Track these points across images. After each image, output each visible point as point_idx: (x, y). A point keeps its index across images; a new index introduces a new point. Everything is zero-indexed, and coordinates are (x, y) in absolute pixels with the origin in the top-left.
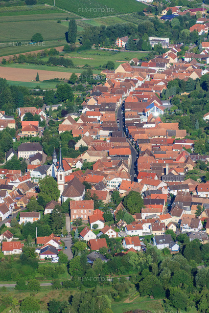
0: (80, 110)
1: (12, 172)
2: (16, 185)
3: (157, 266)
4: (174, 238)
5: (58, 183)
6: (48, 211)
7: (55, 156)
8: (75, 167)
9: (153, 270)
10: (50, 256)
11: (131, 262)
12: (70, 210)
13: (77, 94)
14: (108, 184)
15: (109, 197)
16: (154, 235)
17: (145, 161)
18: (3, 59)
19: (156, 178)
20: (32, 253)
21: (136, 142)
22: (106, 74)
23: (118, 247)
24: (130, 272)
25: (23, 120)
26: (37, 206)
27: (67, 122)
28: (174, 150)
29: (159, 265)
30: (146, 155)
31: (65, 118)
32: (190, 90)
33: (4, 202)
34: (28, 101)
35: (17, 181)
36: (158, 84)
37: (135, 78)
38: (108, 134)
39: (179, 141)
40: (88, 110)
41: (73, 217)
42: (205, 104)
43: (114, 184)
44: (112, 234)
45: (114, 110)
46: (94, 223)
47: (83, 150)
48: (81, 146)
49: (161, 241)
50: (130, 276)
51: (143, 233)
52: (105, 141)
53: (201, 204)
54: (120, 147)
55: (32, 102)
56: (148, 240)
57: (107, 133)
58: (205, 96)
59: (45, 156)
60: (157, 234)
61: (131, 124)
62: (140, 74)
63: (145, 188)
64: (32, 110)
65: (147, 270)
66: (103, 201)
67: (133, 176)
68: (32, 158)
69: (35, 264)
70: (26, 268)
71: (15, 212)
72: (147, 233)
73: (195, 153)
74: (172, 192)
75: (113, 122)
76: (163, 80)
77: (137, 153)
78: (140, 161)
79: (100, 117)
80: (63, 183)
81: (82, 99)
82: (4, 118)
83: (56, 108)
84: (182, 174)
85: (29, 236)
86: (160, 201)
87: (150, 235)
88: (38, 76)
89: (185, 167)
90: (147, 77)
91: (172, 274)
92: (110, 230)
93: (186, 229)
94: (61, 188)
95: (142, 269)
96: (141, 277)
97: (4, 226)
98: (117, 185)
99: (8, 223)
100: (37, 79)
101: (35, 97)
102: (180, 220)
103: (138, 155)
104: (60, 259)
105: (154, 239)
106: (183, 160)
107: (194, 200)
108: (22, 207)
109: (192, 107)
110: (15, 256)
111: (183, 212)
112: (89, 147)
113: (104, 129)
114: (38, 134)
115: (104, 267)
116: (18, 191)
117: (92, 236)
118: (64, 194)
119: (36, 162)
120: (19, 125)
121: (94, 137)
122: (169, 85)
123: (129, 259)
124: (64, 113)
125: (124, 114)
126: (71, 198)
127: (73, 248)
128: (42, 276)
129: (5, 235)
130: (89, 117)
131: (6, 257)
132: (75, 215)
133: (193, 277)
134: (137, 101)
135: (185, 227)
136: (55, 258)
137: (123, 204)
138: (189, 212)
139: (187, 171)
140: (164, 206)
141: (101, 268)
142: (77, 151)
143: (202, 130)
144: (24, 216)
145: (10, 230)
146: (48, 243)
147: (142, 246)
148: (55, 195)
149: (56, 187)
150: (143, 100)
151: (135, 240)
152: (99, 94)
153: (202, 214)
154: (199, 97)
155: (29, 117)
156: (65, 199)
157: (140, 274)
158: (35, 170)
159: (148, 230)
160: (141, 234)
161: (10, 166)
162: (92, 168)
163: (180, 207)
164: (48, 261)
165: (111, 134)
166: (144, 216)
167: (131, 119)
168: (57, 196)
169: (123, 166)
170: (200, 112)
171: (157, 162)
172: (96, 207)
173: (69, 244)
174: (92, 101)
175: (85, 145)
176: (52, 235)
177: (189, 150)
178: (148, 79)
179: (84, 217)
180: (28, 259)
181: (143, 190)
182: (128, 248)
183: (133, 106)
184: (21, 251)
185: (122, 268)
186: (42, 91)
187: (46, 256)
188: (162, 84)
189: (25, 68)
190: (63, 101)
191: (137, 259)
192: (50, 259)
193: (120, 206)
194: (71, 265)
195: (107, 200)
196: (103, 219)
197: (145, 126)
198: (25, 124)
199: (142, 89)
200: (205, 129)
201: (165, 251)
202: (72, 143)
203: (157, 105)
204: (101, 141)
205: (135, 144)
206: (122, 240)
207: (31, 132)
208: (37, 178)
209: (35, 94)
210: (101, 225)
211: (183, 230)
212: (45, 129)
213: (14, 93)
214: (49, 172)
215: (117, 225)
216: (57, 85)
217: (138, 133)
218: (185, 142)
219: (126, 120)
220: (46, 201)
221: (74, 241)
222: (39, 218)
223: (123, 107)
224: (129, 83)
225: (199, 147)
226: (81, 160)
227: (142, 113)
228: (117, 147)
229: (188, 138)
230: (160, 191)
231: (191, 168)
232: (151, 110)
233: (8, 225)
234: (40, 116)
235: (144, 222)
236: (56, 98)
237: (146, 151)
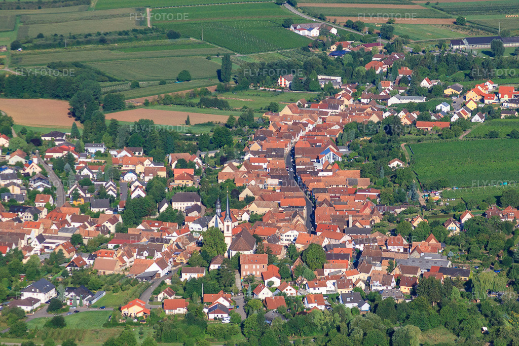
0: (242, 157)
1: (167, 225)
2: (174, 239)
3: (346, 326)
4: (363, 297)
5: (225, 235)
6: (214, 267)
7: (219, 206)
8: (241, 220)
9: (342, 331)
10: (220, 316)
11: (316, 321)
12: (239, 266)
13: (236, 139)
14: (281, 237)
15: (284, 252)
16: (340, 293)
17: (324, 213)
18: (146, 100)
19: (338, 231)
20: (199, 312)
21: (311, 191)
22: (269, 117)
23: (299, 306)
24: (315, 334)
25: (175, 168)
26: (201, 260)
27: (227, 169)
28: (356, 201)
29: (348, 324)
30: (325, 205)
31: (225, 165)
32: (371, 135)
33: (161, 256)
34: (179, 146)
35: (175, 234)
36: (332, 128)
37: (304, 121)
38: (278, 183)
39: (361, 190)
40: (252, 156)
41: (244, 273)
42: (390, 149)
43: (288, 238)
44: (291, 292)
45: (282, 156)
46: (269, 280)
47: (249, 200)
48: (247, 196)
49: (349, 299)
50: (314, 338)
51: (327, 291)
52: (274, 190)
53: (393, 259)
54: (293, 197)
55: (183, 148)
56: (332, 299)
57: (276, 181)
58: (389, 140)
59: (203, 208)
60: (344, 292)
61: (304, 171)
62: (311, 117)
63: (326, 242)
64: (186, 156)
65: (335, 330)
66: (278, 256)
67: (310, 229)
68: (189, 210)
69: (203, 324)
70: (193, 328)
71: (174, 268)
72: (332, 291)
73: (380, 205)
74: (357, 246)
75: (283, 170)
76: (338, 123)
77: (313, 204)
78: (318, 212)
79: (266, 164)
80: (231, 235)
81: (243, 144)
82: (152, 165)
83: (213, 155)
84: (368, 227)
85: (195, 293)
86: (345, 256)
87: (335, 293)
88: (188, 119)
89: (371, 219)
90: (319, 120)
91: (365, 334)
92: (289, 287)
93: (377, 286)
94: (228, 241)
95: (329, 330)
96: (328, 339)
97: (163, 283)
98: (292, 238)
99: (168, 280)
100: (187, 122)
101: (187, 143)
102: (369, 278)
103: (315, 207)
104: (232, 319)
105: (340, 297)
106: (367, 211)
107: (385, 255)
108: (182, 263)
109: (375, 153)
110: (179, 315)
111: (373, 268)
112: (256, 197)
113: (272, 177)
114: (194, 184)
115: (284, 326)
116: (177, 245)
117: (267, 294)
118: (232, 248)
119: (195, 214)
120: (170, 174)
121: (261, 186)
122: (346, 128)
123: (314, 318)
124: (223, 161)
125: (294, 162)
126: (241, 252)
127: (246, 307)
128: (212, 337)
129: (166, 292)
130: (253, 164)
131: (169, 316)
132: (246, 271)
133: (389, 338)
134: (309, 146)
135: (376, 284)
136: (227, 319)
137: (301, 259)
138: (379, 268)
139: (373, 224)
140: (349, 262)
141: (281, 328)
142: (242, 202)
143: (388, 178)
144: (186, 272)
145: (171, 287)
146: (218, 301)
147: (326, 306)
148: (221, 249)
149: (222, 239)
150: (316, 146)
151: (319, 298)
152: (263, 139)
153: (395, 270)
154: (382, 142)
155: (182, 164)
156: (234, 253)
157: (327, 335)
158: (195, 222)
159: (333, 288)
160: (324, 293)
161: (164, 218)
162: (261, 220)
163: (369, 262)
164: (217, 322)
165: (281, 183)
166: (327, 272)
167: (304, 167)
168: (224, 251)
169: (298, 218)
170: (384, 159)
171: (338, 213)
172: (270, 262)
173: (241, 303)
174: (255, 147)
175: (251, 194)
176: (221, 292)
177: (374, 201)
178: (320, 122)
179: (256, 273)
180: (194, 318)
181: (324, 245)
182: (310, 307)
183: (304, 151)
184: (185, 310)
185: (306, 329)
186: (194, 135)
187: (216, 315)
188: (337, 127)
189: (171, 110)
190: (220, 147)
191: (323, 318)
192: (219, 319)
193: (298, 261)
194: (246, 325)
195: (282, 255)
196: (279, 275)
197: (321, 174)
198: (178, 172)
199: (314, 133)
200: (392, 177)
201: (354, 311)
202: (236, 192)
203: (333, 151)
204: (269, 191)
205: (310, 195)
206: (303, 298)
207: (185, 181)
208: (197, 232)
209: (186, 140)
210: (277, 282)
211: (374, 288)
212: (201, 178)
213: (164, 136)
214: (211, 224)
215: (295, 283)
216: (212, 129)
217: (313, 181)
218: (369, 192)
219: (297, 167)
220: (210, 255)
221: (246, 300)
222: (204, 274)
223: (293, 153)
224: (297, 127)
225: (387, 198)
226: (248, 211)
227: (315, 160)
228: (289, 197)
229: (373, 187)
230: (343, 245)
231: (377, 220)
232: (326, 156)
233: (168, 282)
234: (195, 163)
235: (327, 278)
236: (212, 143)
237: (324, 201)
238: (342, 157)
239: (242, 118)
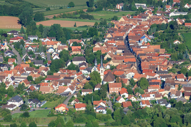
0: (103, 40)
1: (71, 71)
2: (76, 77)
3: (161, 114)
4: (167, 102)
5: (101, 75)
6: (96, 89)
7: (96, 62)
8: (106, 69)
9: (159, 116)
10: (101, 111)
11: (147, 112)
12: (108, 88)
13: (99, 33)
14: (126, 76)
15: (128, 82)
17: (145, 65)
18: (54, 16)
19: (153, 72)
20: (92, 109)
21: (138, 55)
22: (114, 22)
23: (138, 106)
24: (147, 118)
25: (72, 46)
26: (90, 86)
27: (97, 46)
28: (160, 59)
30: (145, 61)
31: (95, 44)
32: (164, 29)
33: (71, 85)
34: (73, 36)
35: (76, 75)
36: (145, 27)
37: (131, 24)
38: (122, 52)
39: (161, 54)
40: (108, 40)
41: (111, 92)
42: (174, 36)
43: (129, 76)
44: (134, 99)
45: (122, 40)
46: (123, 94)
47: (109, 60)
48: (108, 58)
49: (161, 102)
50: (146, 120)
51: (151, 99)
52: (120, 55)
53: (180, 84)
54: (130, 58)
55: (74, 37)
56: (153, 103)
57: (121, 51)
58: (173, 32)
59: (87, 64)
60: (158, 99)
61: (134, 46)
62: (134, 22)
63: (148, 77)
64: (77, 40)
65: (156, 116)
66: (126, 84)
67: (139, 72)
68: (81, 65)
69: (94, 114)
70: (90, 116)
71: (77, 90)
72: (153, 99)
73: (171, 60)
74: (163, 79)
75: (123, 46)
76: (147, 25)
78: (142, 65)
79: (115, 43)
80: (103, 75)
81: (102, 35)
82: (61, 45)
83: (89, 40)
84: (167, 70)
85: (89, 101)
86: (158, 83)
87: (154, 100)
88: (75, 24)
89: (168, 67)
90: (138, 23)
91: (171, 117)
92: (133, 97)
93: (174, 97)
94: (102, 77)
95: (153, 116)
96: (153, 120)
97: (73, 97)
98: (131, 76)
99: (75, 95)
100: (75, 26)
101: (76, 35)
102: (170, 93)
103: (140, 62)
104: (107, 112)
105: (157, 101)
106: (166, 63)
107: (176, 82)
108: (80, 88)
109: (167, 38)
110: (83, 111)
111: (171, 88)
112: (112, 58)
113: (119, 49)
114: (81, 53)
115: (132, 115)
116: (78, 80)
117: (123, 100)
118: (104, 80)
119: (84, 66)
120: (70, 49)
121: (114, 53)
122: (151, 27)
123: (146, 110)
125: (128, 42)
126: (109, 82)
127: (113, 107)
128: (99, 120)
129: (75, 100)
130: (109, 44)
131: (78, 111)
132: (112, 90)
133: (182, 119)
134: (135, 35)
135: (173, 95)
136: (105, 112)
137: (137, 85)
138: (173, 88)
139: (168, 69)
140: (160, 86)
141: (131, 115)
142: (106, 60)
143: (174, 48)
144: (84, 91)
145: (77, 98)
146: (100, 104)
147: (151, 105)
148: (99, 81)
149: (99, 77)
150: (138, 35)
151: (147, 102)
152: (112, 32)
153: (181, 89)
154: (169, 32)
155: (75, 44)
156: (105, 83)
157: (153, 118)
158: (84, 69)
159: (153, 97)
160: (149, 100)
161: (69, 68)
162: (116, 68)
163: (169, 86)
164: (100, 113)
165: (123, 52)
166: (149, 90)
167: (133, 44)
169: (133, 67)
170: (171, 40)
171: (152, 65)
172: (123, 86)
173: (111, 105)
174: (109, 36)
175: (110, 57)
176: (101, 100)
177: (168, 59)
178: (138, 24)
179: (116, 91)
180: (89, 112)
182: (143, 106)
183: (133, 37)
184: (85, 109)
185: (142, 115)
186: (79, 31)
187: (100, 110)
188: (147, 26)
189: (67, 20)
190: (92, 36)
191: (150, 110)
192: (101, 112)
194: (115, 114)
195: (128, 84)
196: (127, 92)
197: (141, 47)
198: (73, 48)
199: (136, 29)
200: (175, 48)
201: (165, 107)
202: (103, 56)
203: (147, 37)
204: (118, 55)
205: (137, 57)
206: (140, 102)
207: (77, 52)
208: (86, 74)
209: (75, 33)
210: (127, 95)
211: (172, 97)
212: (84, 50)
213: (66, 32)
214: (92, 71)
215: (135, 96)
216: (87, 28)
217: (139, 51)
218: (166, 55)
219: (130, 44)
220: (94, 84)
221: (113, 104)
222: (92, 92)
223: (127, 38)
224: (128, 27)
225: (174, 57)
226: (109, 64)
227: (138, 41)
228: (128, 58)
229: (167, 53)
230: (156, 78)
231: (171, 67)
232: (144, 39)
233: (75, 96)
234: (81, 44)
235: (150, 93)
236: (88, 35)
237: (145, 59)
238: (151, 39)
239: (101, 23)
